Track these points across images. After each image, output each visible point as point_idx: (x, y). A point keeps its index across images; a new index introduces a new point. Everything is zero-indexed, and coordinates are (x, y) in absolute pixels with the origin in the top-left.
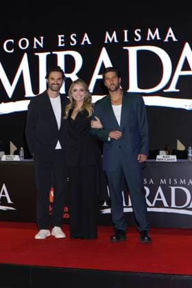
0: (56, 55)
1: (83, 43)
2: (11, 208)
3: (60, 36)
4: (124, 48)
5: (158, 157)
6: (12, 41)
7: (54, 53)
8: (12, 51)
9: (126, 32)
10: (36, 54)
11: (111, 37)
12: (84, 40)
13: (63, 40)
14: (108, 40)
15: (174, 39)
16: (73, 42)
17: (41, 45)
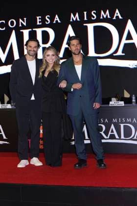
0: (35, 31)
1: (55, 22)
2: (6, 142)
3: (38, 18)
4: (85, 25)
5: (111, 103)
6: (4, 22)
7: (34, 29)
8: (4, 29)
9: (85, 13)
10: (21, 31)
11: (75, 17)
12: (55, 20)
13: (40, 20)
14: (73, 19)
15: (120, 17)
16: (48, 22)
17: (25, 24)
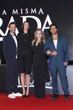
1: (3, 14)
4: (21, 17)
9: (22, 9)
11: (15, 12)
